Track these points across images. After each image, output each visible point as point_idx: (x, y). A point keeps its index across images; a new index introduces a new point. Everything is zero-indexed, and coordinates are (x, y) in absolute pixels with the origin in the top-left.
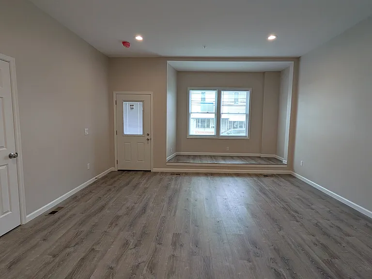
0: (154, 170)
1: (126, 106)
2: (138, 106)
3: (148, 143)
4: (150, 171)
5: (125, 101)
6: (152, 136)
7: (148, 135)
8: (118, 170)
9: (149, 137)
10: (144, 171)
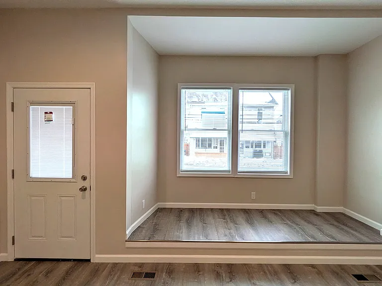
0: (98, 258)
1: (36, 113)
2: (63, 116)
3: (84, 197)
4: (89, 260)
5: (33, 103)
6: (92, 182)
7: (84, 178)
8: (17, 260)
9: (86, 184)
10: (74, 260)
